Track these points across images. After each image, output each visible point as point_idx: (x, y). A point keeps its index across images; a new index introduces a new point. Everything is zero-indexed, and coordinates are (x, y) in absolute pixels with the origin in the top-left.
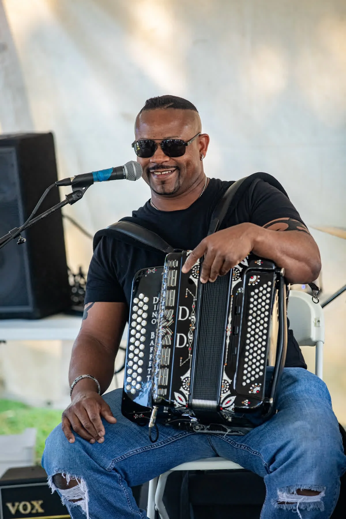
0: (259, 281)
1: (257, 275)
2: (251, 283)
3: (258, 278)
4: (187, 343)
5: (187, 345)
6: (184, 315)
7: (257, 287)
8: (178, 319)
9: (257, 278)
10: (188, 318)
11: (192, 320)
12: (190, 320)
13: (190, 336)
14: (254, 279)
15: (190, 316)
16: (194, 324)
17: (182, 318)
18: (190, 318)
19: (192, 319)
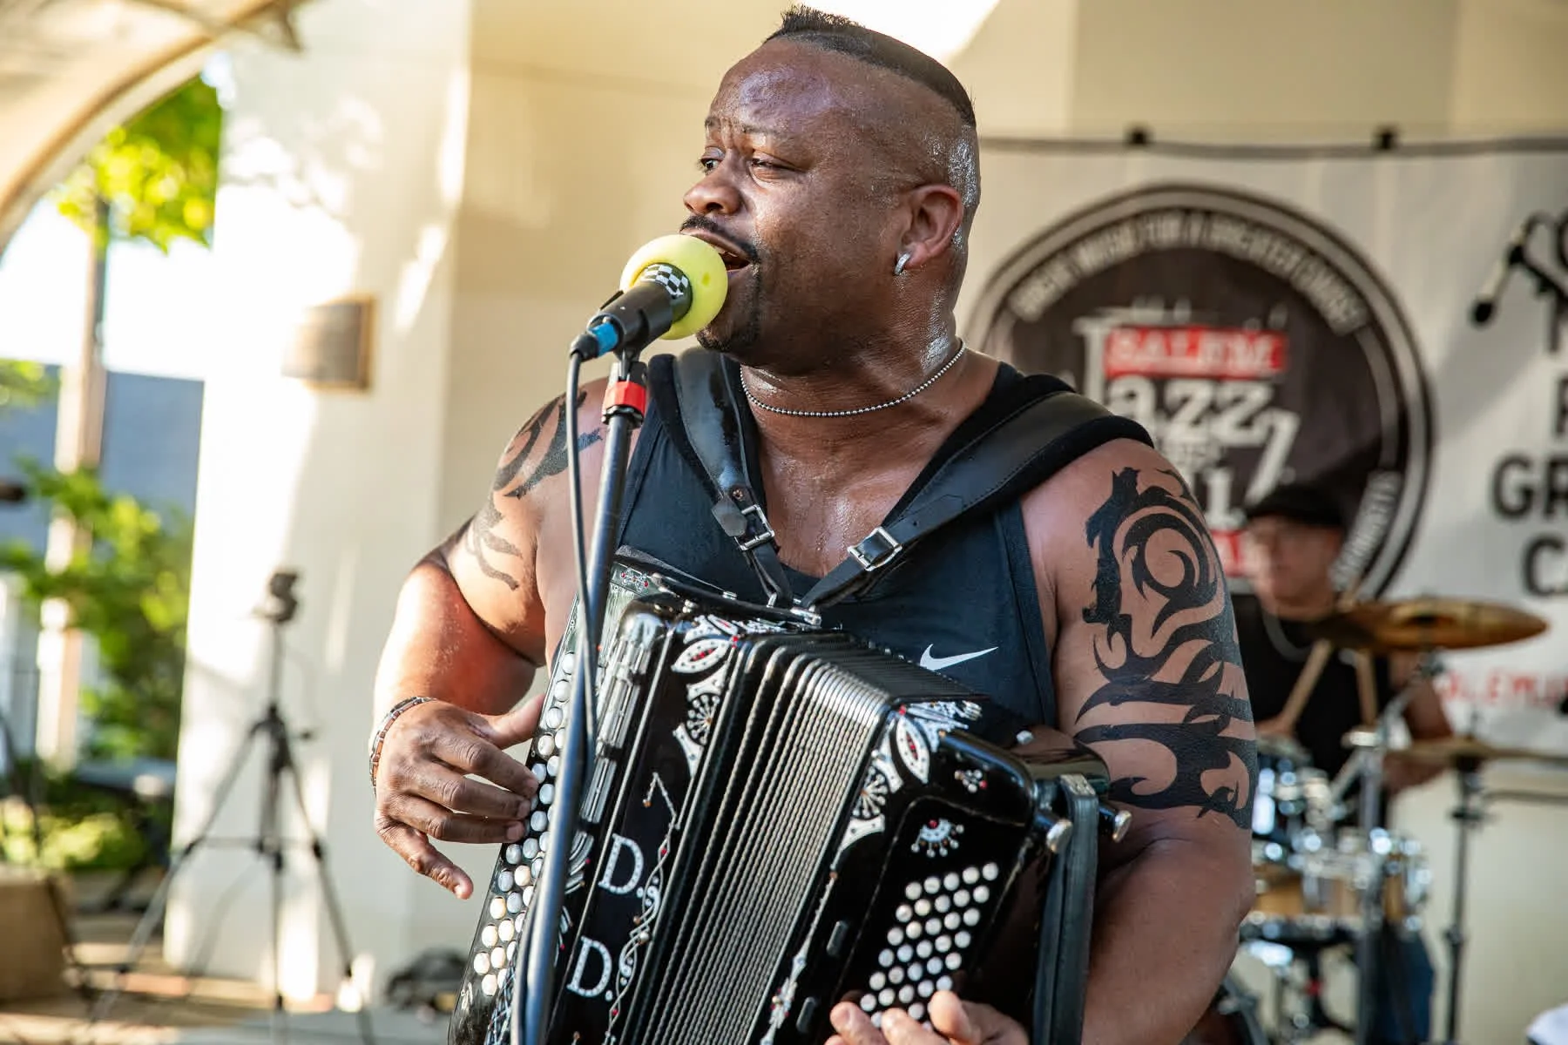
0: (955, 844)
1: (954, 821)
2: (923, 844)
3: (953, 833)
4: (611, 986)
5: (609, 995)
6: (621, 876)
7: (940, 867)
8: (600, 884)
9: (950, 835)
10: (634, 890)
11: (648, 903)
12: (641, 900)
13: (626, 963)
14: (937, 833)
15: (642, 883)
16: (650, 919)
17: (614, 882)
18: (640, 893)
19: (647, 896)
